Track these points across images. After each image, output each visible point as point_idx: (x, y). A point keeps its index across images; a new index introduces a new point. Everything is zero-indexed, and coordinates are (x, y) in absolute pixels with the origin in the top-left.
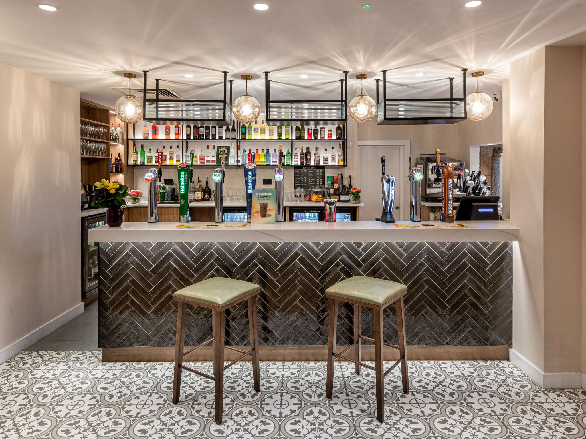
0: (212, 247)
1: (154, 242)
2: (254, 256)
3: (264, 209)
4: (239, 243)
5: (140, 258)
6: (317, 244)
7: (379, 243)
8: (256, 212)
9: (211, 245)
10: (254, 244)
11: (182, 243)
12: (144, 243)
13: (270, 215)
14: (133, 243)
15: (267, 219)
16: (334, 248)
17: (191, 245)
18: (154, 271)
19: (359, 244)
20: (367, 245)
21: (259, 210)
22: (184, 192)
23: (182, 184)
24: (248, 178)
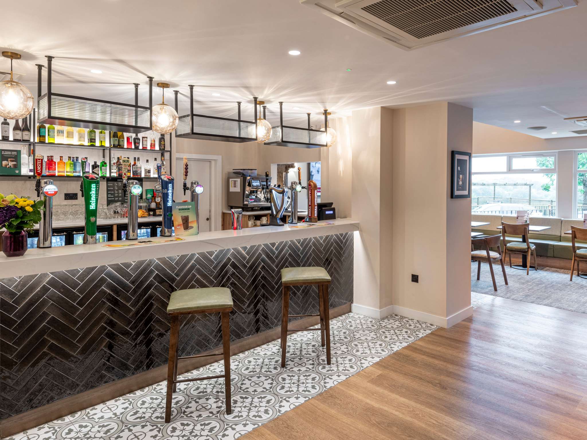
0: (151, 264)
1: (82, 267)
2: (193, 267)
3: (186, 221)
4: (178, 256)
5: (62, 290)
6: (245, 248)
7: (286, 242)
8: (179, 225)
9: (151, 262)
10: (193, 255)
11: (118, 265)
12: (67, 271)
13: (192, 227)
14: (52, 273)
15: (190, 231)
16: (257, 250)
17: (128, 265)
18: (81, 304)
19: (273, 244)
20: (278, 244)
21: (182, 223)
22: (94, 208)
23: (92, 198)
24: (168, 190)
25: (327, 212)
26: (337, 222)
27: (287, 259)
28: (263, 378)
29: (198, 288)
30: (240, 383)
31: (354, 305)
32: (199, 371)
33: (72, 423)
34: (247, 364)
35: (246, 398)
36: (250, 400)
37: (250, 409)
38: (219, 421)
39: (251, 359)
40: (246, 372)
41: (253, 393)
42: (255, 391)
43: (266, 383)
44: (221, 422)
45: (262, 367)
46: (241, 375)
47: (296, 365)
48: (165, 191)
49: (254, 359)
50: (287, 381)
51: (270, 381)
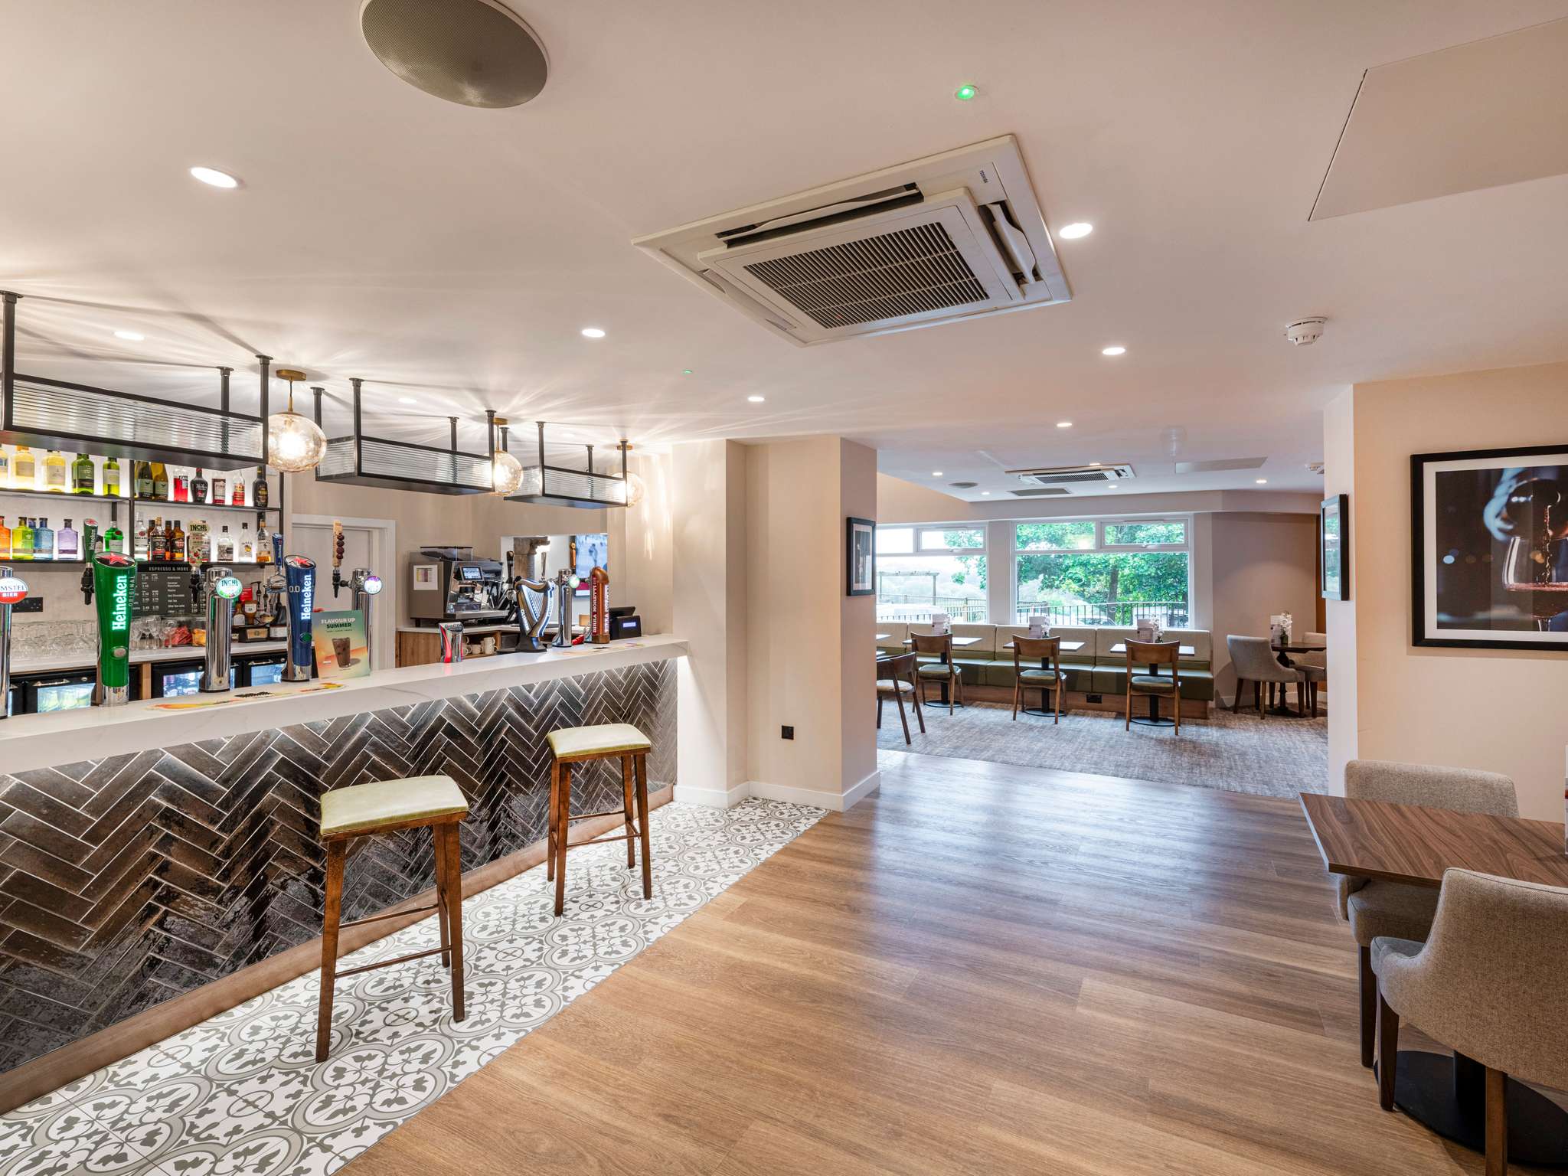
0: (269, 740)
1: (98, 758)
2: (362, 741)
3: (344, 649)
4: (331, 720)
5: (45, 812)
6: (473, 698)
7: (554, 683)
8: (327, 658)
9: (268, 736)
10: (364, 716)
11: (189, 746)
12: (60, 768)
13: (357, 661)
14: (17, 776)
15: (352, 669)
16: (497, 699)
17: (213, 746)
18: (94, 837)
19: (529, 688)
20: (540, 686)
21: (334, 653)
22: (124, 628)
23: (118, 606)
24: (302, 586)
25: (625, 625)
26: (646, 641)
27: (556, 713)
28: (520, 942)
29: (374, 781)
30: (474, 957)
31: (679, 790)
32: (378, 947)
33: (72, 1104)
34: (483, 918)
35: (492, 984)
36: (500, 986)
37: (503, 1004)
38: (440, 1038)
39: (490, 909)
40: (484, 935)
41: (505, 973)
42: (508, 968)
43: (528, 949)
44: (446, 1040)
45: (514, 921)
46: (473, 942)
47: (584, 907)
48: (296, 589)
49: (496, 908)
50: (571, 940)
51: (536, 945)
